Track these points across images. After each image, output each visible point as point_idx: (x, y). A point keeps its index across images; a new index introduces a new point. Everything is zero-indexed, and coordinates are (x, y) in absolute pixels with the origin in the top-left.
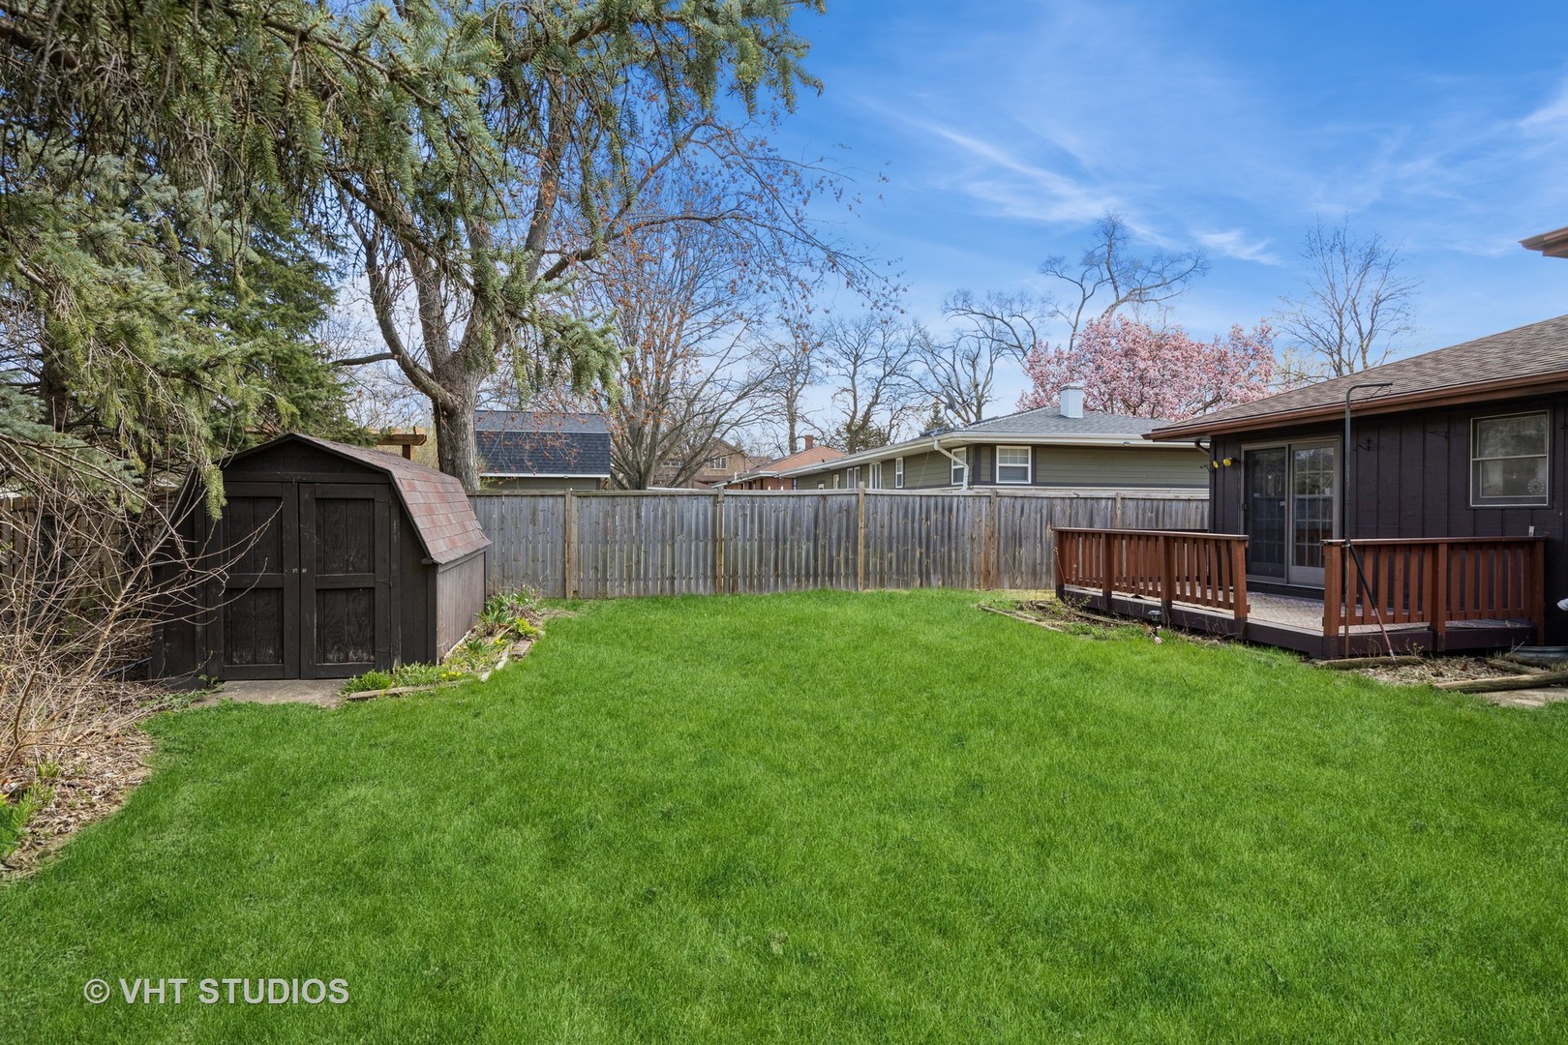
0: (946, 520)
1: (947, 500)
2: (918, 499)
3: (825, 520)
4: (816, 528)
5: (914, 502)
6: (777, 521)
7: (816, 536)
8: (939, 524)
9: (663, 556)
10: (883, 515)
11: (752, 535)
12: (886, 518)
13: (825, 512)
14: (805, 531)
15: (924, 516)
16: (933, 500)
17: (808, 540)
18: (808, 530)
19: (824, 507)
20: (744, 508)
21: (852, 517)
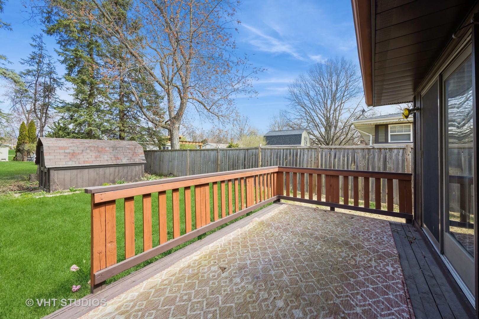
0: (295, 159)
1: (295, 151)
2: (282, 150)
3: (248, 158)
4: (245, 161)
5: (280, 152)
6: (233, 158)
7: (245, 164)
8: (291, 161)
9: (206, 168)
10: (268, 157)
11: (226, 163)
12: (269, 159)
13: (248, 155)
14: (241, 161)
15: (285, 158)
16: (288, 150)
17: (242, 165)
18: (242, 162)
19: (247, 154)
20: (224, 154)
21: (256, 158)
